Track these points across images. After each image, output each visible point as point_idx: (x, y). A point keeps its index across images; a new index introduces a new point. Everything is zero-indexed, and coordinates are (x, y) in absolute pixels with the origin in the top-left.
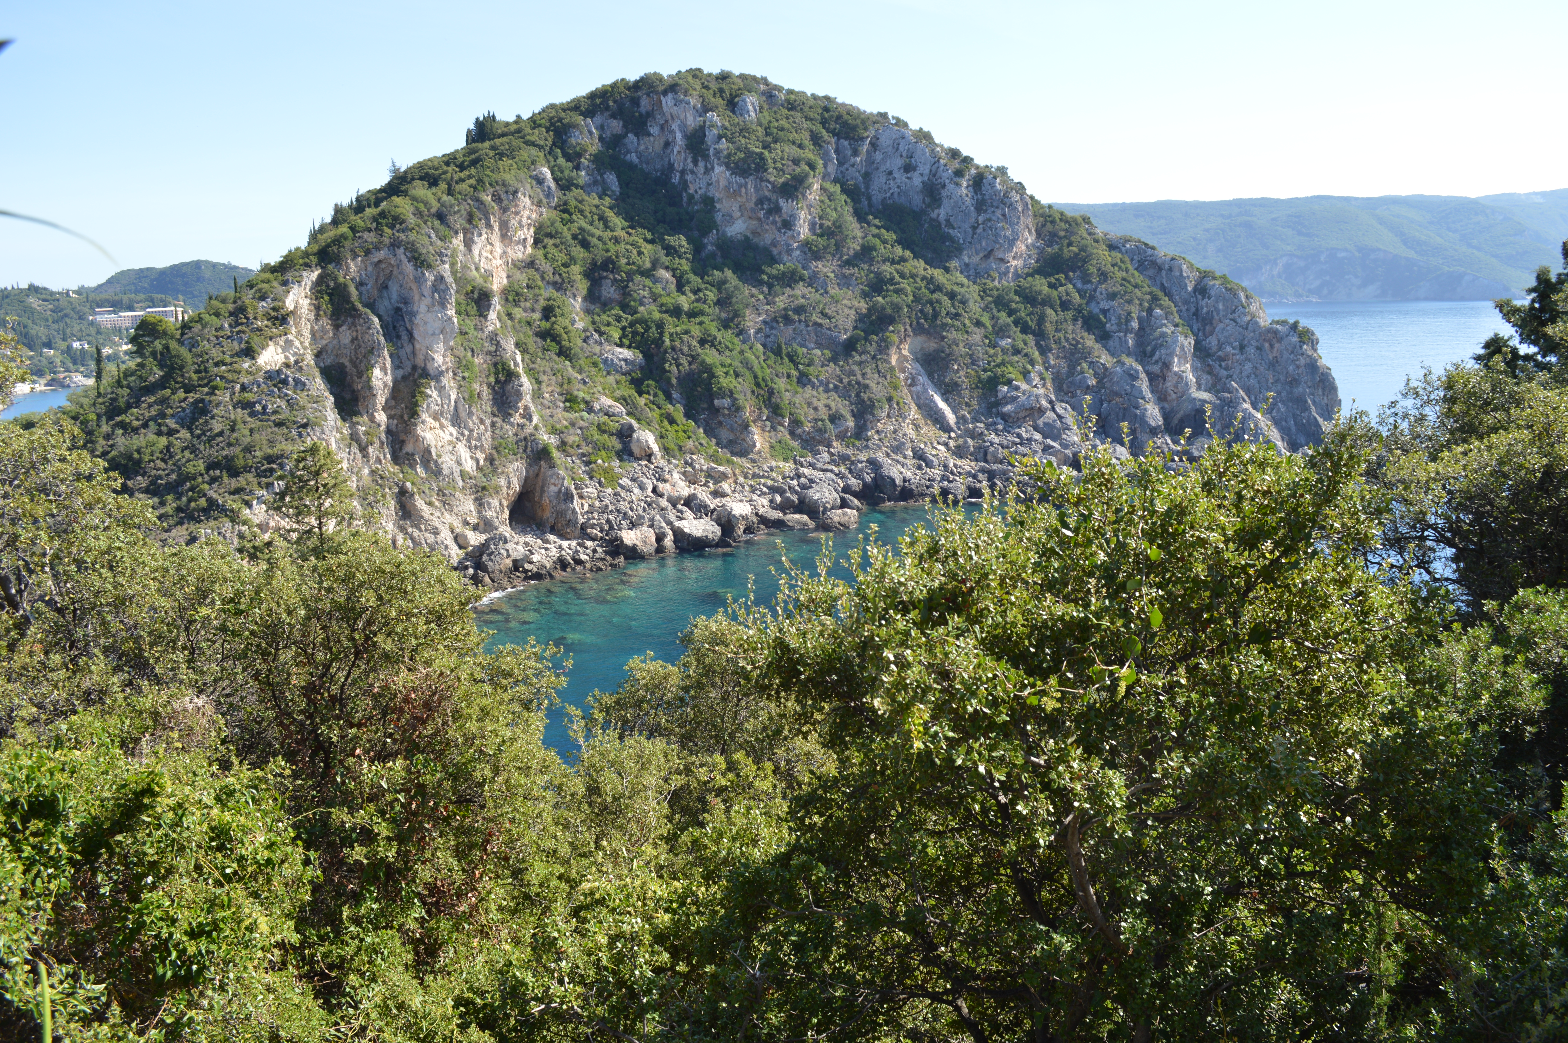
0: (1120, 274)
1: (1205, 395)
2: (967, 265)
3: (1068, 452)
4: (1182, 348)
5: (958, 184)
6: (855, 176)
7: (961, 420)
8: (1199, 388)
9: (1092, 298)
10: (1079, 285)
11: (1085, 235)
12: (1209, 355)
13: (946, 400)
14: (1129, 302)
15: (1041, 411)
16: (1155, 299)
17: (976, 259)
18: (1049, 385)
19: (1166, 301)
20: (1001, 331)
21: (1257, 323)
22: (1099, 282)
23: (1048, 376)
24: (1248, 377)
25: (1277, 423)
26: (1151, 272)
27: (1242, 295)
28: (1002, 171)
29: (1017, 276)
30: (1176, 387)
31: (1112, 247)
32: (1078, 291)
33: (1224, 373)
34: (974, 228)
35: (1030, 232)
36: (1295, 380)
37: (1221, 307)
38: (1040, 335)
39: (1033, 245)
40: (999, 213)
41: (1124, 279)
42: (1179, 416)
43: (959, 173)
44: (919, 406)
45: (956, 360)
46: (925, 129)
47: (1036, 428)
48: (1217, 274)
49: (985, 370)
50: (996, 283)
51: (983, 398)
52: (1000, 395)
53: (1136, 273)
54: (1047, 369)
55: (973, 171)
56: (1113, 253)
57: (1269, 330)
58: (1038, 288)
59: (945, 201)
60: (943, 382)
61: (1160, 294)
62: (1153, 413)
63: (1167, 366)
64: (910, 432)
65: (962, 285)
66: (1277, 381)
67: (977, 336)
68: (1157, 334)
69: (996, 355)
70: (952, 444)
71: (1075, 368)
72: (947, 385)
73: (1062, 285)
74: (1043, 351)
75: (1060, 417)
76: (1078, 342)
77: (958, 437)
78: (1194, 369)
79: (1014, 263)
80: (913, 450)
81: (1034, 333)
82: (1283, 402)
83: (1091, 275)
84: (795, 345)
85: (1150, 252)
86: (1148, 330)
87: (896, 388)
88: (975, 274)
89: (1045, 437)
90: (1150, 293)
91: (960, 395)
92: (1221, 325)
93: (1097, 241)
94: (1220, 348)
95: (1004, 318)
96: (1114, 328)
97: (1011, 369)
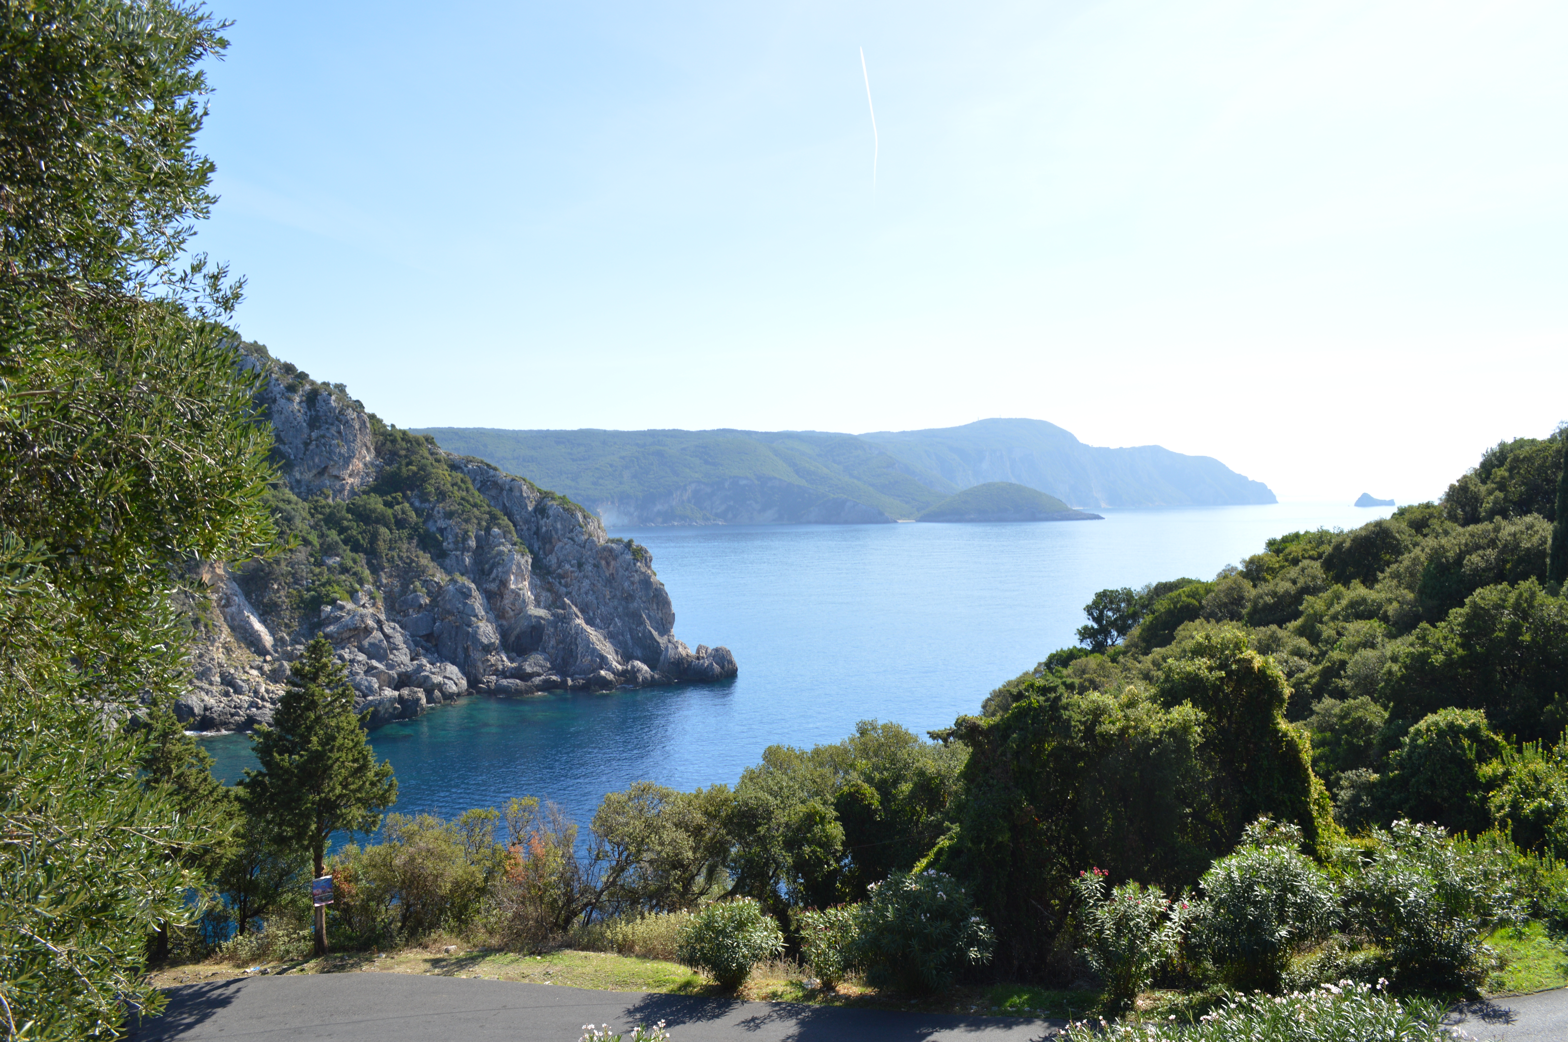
0: (458, 494)
1: (542, 612)
2: (298, 482)
3: (393, 673)
4: (519, 565)
5: (290, 400)
7: (279, 642)
8: (538, 604)
9: (430, 516)
10: (417, 504)
11: (426, 454)
12: (549, 573)
13: (264, 622)
14: (467, 521)
15: (367, 631)
16: (493, 518)
17: (308, 476)
18: (380, 604)
19: (504, 521)
20: (328, 550)
21: (593, 541)
22: (438, 501)
23: (380, 595)
24: (586, 593)
25: (611, 636)
26: (493, 492)
27: (580, 516)
28: (341, 388)
29: (353, 493)
30: (513, 604)
31: (454, 467)
32: (416, 510)
33: (563, 590)
34: (306, 444)
35: (368, 449)
36: (630, 595)
37: (559, 526)
38: (372, 553)
39: (372, 464)
40: (333, 430)
41: (463, 499)
42: (515, 633)
44: (233, 628)
45: (275, 580)
46: (261, 343)
47: (361, 649)
48: (558, 494)
49: (308, 590)
50: (330, 501)
51: (303, 619)
52: (323, 616)
53: (476, 493)
54: (378, 588)
55: (308, 387)
56: (454, 473)
57: (605, 549)
58: (373, 506)
59: (276, 416)
60: (262, 602)
61: (499, 513)
62: (487, 631)
63: (504, 583)
64: (219, 656)
65: (289, 502)
66: (614, 597)
67: (302, 555)
68: (494, 552)
69: (321, 574)
70: (267, 667)
71: (408, 586)
72: (265, 605)
73: (398, 503)
74: (375, 570)
75: (387, 637)
76: (412, 561)
77: (275, 660)
78: (533, 587)
79: (350, 481)
80: (222, 676)
81: (365, 552)
82: (619, 617)
83: (429, 493)
85: (492, 472)
86: (486, 549)
87: (205, 609)
88: (305, 491)
89: (370, 658)
90: (489, 513)
91: (279, 616)
92: (560, 544)
93: (438, 461)
94: (559, 566)
95: (333, 535)
96: (451, 546)
97: (337, 588)
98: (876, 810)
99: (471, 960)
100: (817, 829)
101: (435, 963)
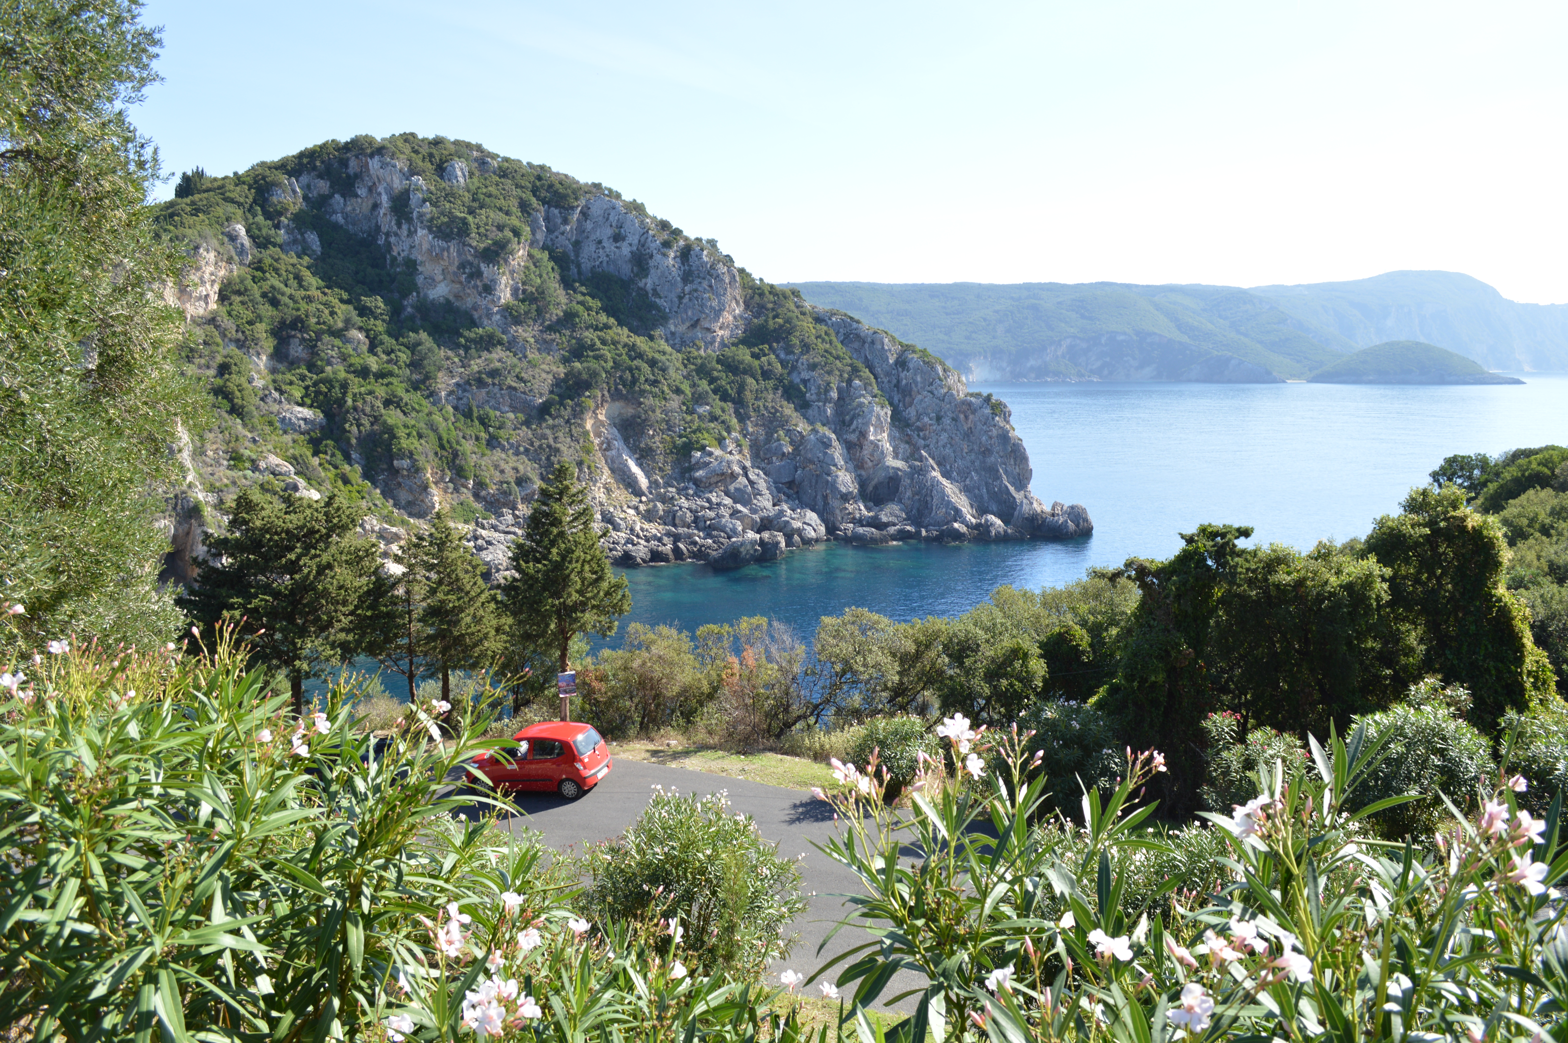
0: (822, 346)
1: (899, 464)
2: (673, 334)
3: (756, 517)
4: (878, 417)
5: (665, 255)
6: (564, 244)
7: (654, 484)
8: (896, 456)
9: (794, 368)
10: (782, 356)
11: (793, 307)
12: (908, 425)
13: (640, 465)
14: (829, 373)
15: (733, 477)
16: (855, 370)
17: (682, 328)
18: (746, 451)
19: (866, 373)
20: (699, 399)
21: (952, 395)
22: (802, 353)
23: (746, 443)
24: (944, 447)
25: (967, 490)
26: (856, 345)
27: (940, 369)
28: (712, 243)
29: (723, 345)
30: (872, 455)
31: (818, 320)
32: (781, 362)
33: (921, 442)
34: (680, 298)
35: (737, 303)
36: (988, 450)
37: (919, 379)
38: (739, 402)
39: (741, 317)
40: (705, 284)
41: (826, 351)
42: (873, 483)
43: (667, 244)
44: (613, 470)
45: (651, 426)
46: (639, 201)
47: (727, 494)
48: (919, 347)
49: (680, 436)
50: (702, 352)
51: (676, 463)
52: (693, 461)
53: (839, 346)
54: (745, 436)
55: (682, 243)
56: (818, 326)
57: (964, 402)
58: (741, 358)
59: (652, 271)
60: (638, 447)
61: (860, 365)
62: (846, 480)
63: (863, 435)
64: (600, 494)
65: (664, 353)
66: (971, 451)
67: (675, 402)
68: (855, 404)
69: (692, 421)
70: (642, 507)
71: (772, 435)
72: (642, 450)
73: (765, 355)
74: (742, 419)
75: (752, 483)
76: (777, 411)
77: (649, 501)
78: (892, 438)
79: (721, 333)
80: (603, 514)
81: (733, 401)
82: (976, 471)
83: (794, 346)
84: (487, 408)
85: (855, 325)
86: (847, 400)
87: (588, 452)
88: (679, 343)
89: (735, 502)
90: (851, 365)
91: (654, 460)
92: (920, 397)
93: (803, 314)
94: (918, 419)
95: (704, 385)
96: (814, 397)
97: (706, 435)
99: (686, 753)
101: (654, 753)
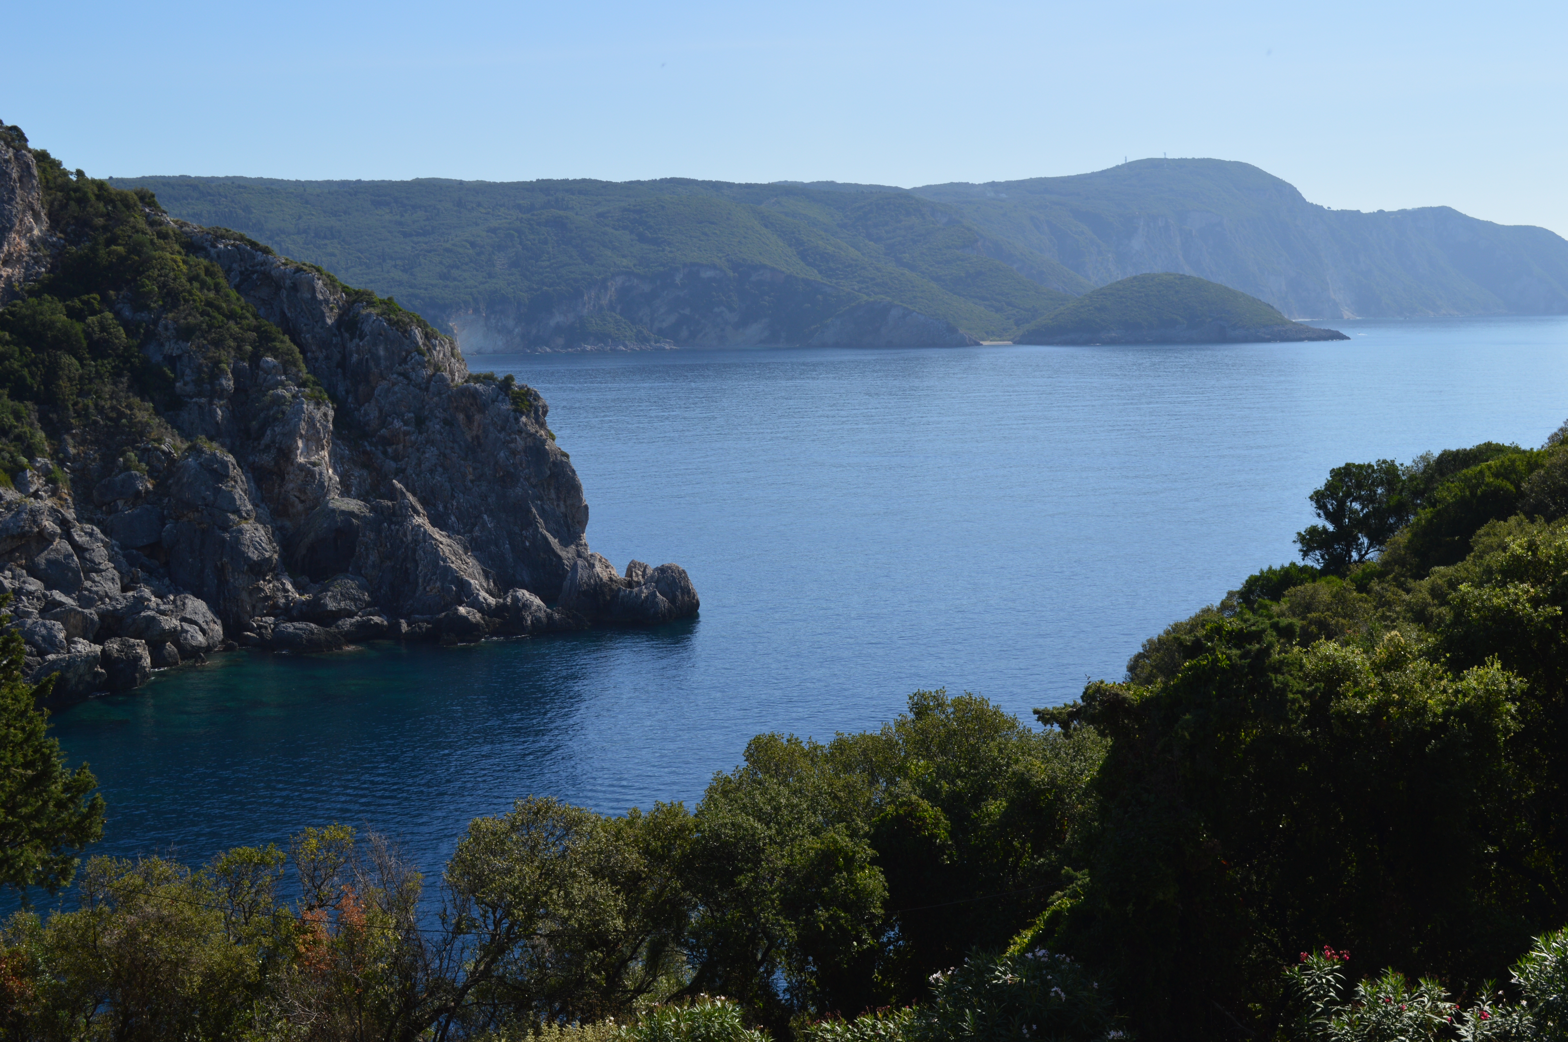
0: (201, 295)
1: (352, 505)
3: (91, 613)
4: (311, 422)
8: (346, 492)
9: (150, 336)
10: (127, 313)
11: (142, 224)
14: (218, 343)
15: (44, 539)
16: (264, 338)
18: (65, 492)
19: (286, 343)
21: (443, 379)
22: (164, 309)
23: (64, 475)
24: (432, 471)
25: (475, 547)
26: (264, 292)
27: (418, 333)
29: (11, 294)
30: (303, 490)
31: (192, 246)
32: (126, 325)
33: (391, 465)
35: (36, 216)
36: (509, 474)
37: (382, 352)
38: (48, 401)
39: (43, 241)
41: (209, 304)
42: (308, 541)
47: (33, 572)
48: (379, 296)
53: (233, 294)
54: (61, 463)
56: (192, 259)
57: (463, 392)
58: (47, 317)
61: (274, 329)
62: (257, 538)
63: (286, 454)
66: (480, 477)
68: (267, 399)
71: (114, 460)
73: (94, 313)
74: (54, 432)
75: (79, 549)
76: (121, 415)
78: (336, 460)
81: (36, 398)
82: (491, 513)
83: (149, 294)
85: (260, 257)
86: (253, 393)
89: (49, 587)
90: (256, 329)
92: (384, 384)
93: (163, 236)
94: (383, 423)
96: (190, 388)
98: (943, 847)
100: (840, 879)
